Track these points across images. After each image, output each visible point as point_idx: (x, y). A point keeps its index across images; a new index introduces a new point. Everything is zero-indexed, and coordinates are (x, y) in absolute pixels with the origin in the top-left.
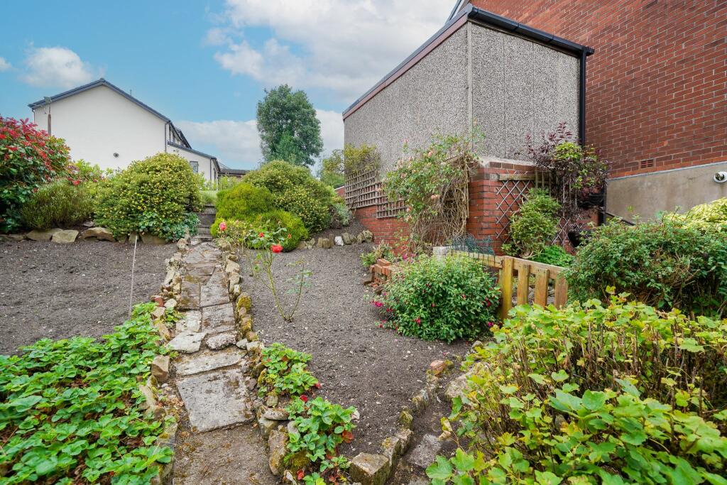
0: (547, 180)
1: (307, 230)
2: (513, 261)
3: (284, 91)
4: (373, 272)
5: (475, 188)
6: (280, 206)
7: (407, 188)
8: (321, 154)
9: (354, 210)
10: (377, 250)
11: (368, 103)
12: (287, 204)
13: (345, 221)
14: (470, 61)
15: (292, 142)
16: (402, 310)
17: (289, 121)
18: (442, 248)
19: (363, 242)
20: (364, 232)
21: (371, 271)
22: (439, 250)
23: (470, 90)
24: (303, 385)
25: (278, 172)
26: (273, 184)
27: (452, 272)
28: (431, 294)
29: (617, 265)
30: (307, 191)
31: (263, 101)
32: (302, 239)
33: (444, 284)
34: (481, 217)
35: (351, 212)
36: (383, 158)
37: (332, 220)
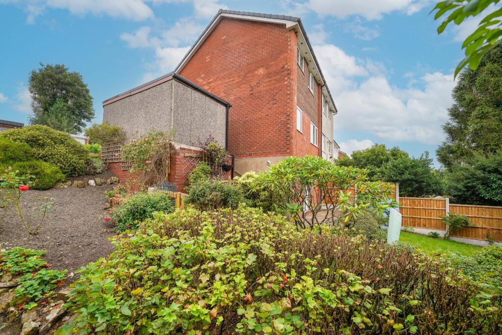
0: (208, 158)
1: (64, 176)
2: (180, 194)
3: (60, 70)
4: (111, 202)
5: (172, 158)
6: (41, 158)
7: (135, 155)
8: (92, 120)
9: (106, 163)
10: (116, 189)
11: (120, 101)
12: (46, 156)
13: (99, 170)
14: (173, 97)
15: (65, 108)
16: (120, 221)
17: (64, 92)
18: (152, 188)
19: (111, 184)
20: (112, 178)
21: (110, 201)
22: (151, 189)
23: (173, 111)
24: (35, 266)
25: (40, 134)
26: (33, 141)
27: (150, 200)
28: (137, 212)
29: (197, 195)
30: (67, 149)
31: (38, 71)
32: (59, 181)
33: (144, 206)
34: (175, 173)
35: (104, 165)
36: (128, 136)
37: (88, 169)
